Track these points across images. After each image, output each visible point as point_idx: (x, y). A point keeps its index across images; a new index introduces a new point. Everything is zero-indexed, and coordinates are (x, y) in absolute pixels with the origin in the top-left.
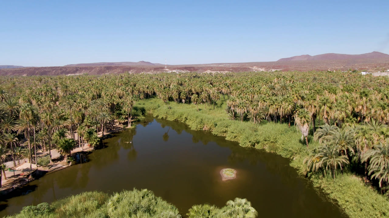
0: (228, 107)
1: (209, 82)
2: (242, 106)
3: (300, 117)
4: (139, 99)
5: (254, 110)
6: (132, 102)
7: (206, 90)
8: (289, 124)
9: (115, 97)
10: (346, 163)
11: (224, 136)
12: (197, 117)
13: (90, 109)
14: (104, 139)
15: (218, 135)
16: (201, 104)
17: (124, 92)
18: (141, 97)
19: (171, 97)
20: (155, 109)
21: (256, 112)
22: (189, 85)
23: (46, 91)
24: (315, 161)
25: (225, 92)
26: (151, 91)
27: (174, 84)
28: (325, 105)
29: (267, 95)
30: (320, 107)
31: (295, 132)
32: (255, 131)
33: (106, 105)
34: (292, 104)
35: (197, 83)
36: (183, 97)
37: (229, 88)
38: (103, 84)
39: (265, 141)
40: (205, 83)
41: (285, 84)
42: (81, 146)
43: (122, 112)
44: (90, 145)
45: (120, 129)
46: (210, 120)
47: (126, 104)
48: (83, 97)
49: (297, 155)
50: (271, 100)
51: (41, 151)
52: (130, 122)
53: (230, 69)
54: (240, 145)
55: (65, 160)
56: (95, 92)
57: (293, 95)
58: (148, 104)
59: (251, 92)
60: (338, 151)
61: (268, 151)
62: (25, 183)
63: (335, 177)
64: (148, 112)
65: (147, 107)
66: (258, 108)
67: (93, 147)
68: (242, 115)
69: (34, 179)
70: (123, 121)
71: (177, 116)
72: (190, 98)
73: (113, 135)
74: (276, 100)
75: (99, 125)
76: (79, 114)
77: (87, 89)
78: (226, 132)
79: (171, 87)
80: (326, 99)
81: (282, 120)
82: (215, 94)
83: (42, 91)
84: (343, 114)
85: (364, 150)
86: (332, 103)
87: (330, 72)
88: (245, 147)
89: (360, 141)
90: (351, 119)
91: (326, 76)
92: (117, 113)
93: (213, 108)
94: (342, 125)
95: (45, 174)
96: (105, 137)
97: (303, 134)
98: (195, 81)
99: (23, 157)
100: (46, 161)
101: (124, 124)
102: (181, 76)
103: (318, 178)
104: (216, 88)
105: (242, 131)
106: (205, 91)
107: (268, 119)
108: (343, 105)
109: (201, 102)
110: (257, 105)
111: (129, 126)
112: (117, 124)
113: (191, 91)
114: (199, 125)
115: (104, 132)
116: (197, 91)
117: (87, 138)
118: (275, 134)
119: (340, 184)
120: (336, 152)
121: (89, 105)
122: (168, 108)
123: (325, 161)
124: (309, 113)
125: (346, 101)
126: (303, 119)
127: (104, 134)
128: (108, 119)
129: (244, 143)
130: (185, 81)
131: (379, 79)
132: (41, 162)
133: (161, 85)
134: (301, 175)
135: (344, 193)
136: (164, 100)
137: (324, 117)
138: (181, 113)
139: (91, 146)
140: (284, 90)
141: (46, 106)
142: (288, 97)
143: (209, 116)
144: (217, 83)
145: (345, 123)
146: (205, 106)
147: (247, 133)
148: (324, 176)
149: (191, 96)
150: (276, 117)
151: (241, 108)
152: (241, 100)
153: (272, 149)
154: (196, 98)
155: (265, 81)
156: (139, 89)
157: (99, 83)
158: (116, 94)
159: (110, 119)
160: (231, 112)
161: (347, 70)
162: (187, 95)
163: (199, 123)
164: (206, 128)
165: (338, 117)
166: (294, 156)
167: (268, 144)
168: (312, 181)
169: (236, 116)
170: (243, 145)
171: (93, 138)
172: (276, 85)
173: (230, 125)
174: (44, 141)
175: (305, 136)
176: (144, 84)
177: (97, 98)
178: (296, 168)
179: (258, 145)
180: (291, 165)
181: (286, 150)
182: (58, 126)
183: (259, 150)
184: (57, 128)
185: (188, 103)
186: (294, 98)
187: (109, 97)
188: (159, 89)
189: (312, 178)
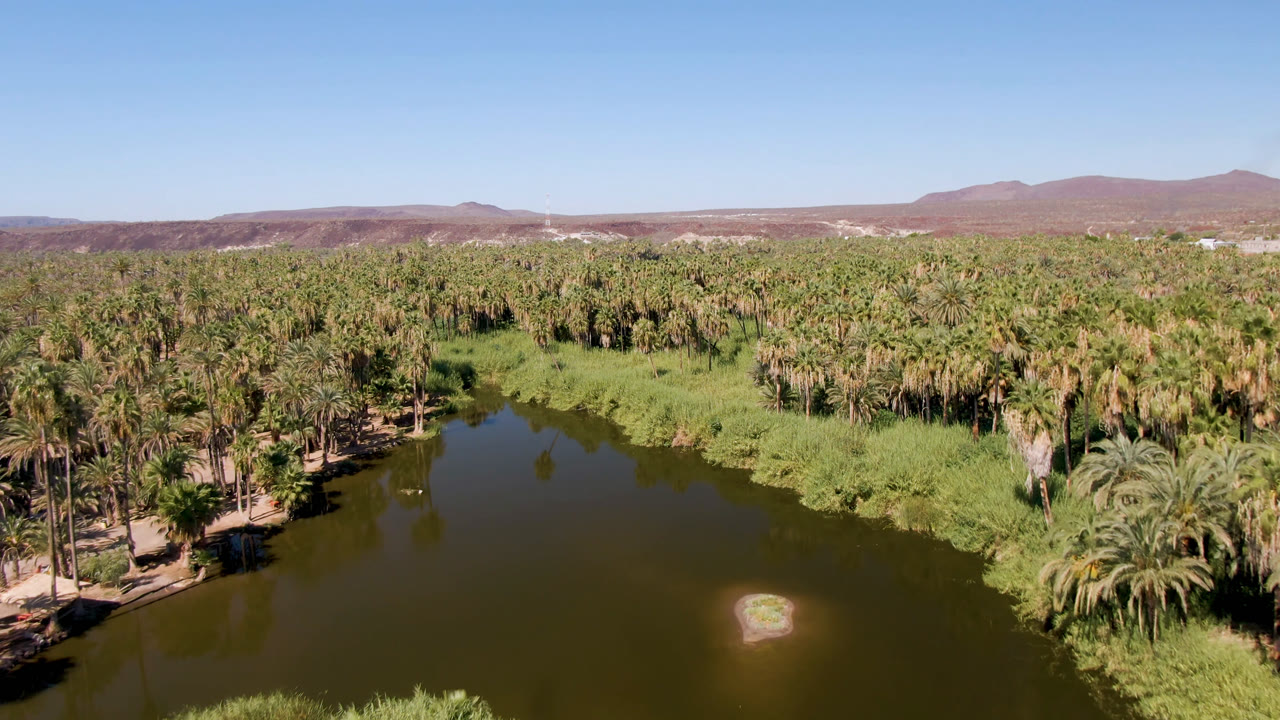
0: (758, 365)
1: (693, 277)
2: (809, 363)
3: (1021, 411)
4: (456, 334)
5: (852, 376)
6: (428, 348)
7: (682, 303)
8: (975, 428)
9: (368, 328)
10: (1204, 586)
11: (746, 467)
12: (652, 399)
13: (279, 373)
14: (329, 479)
15: (724, 466)
16: (667, 350)
17: (402, 313)
18: (461, 327)
19: (562, 327)
20: (508, 368)
21: (857, 382)
22: (624, 287)
23: (136, 309)
24: (1084, 577)
25: (748, 309)
26: (495, 305)
27: (574, 282)
28: (1112, 368)
29: (894, 322)
30: (1096, 375)
31: (995, 456)
32: (856, 453)
33: (334, 358)
34: (987, 356)
35: (653, 278)
36: (603, 328)
37: (761, 298)
38: (336, 280)
39: (891, 489)
40: (677, 277)
41: (955, 285)
42: (244, 506)
43: (394, 380)
44: (275, 502)
45: (385, 443)
46: (696, 412)
47: (407, 354)
48: (262, 327)
49: (1009, 541)
50: (910, 341)
51: (102, 526)
52: (419, 417)
53: (762, 227)
54: (804, 502)
55: (184, 562)
56: (302, 311)
57: (988, 324)
58: (484, 353)
59: (839, 313)
60: (1172, 541)
61: (901, 524)
62: (32, 653)
63: (1160, 636)
64: (484, 378)
65: (480, 362)
66: (866, 370)
67: (286, 510)
68: (807, 393)
69: (64, 635)
70: (395, 412)
71: (584, 393)
72: (629, 330)
73: (359, 463)
74: (929, 342)
75: (309, 431)
76: (234, 394)
77: (277, 300)
78: (751, 453)
79: (564, 291)
80: (1117, 345)
81: (948, 412)
82: (715, 318)
83: (121, 307)
84: (1185, 402)
85: (1273, 541)
86: (1140, 360)
87: (1095, 240)
88: (820, 511)
89: (1257, 508)
90: (1211, 421)
91: (1083, 254)
92: (376, 385)
93: (705, 366)
94: (1179, 440)
95: (109, 614)
96: (331, 470)
97: (1033, 471)
98: (646, 274)
99: (32, 553)
100: (114, 566)
101: (399, 422)
102: (598, 254)
103: (1091, 635)
104: (716, 298)
105: (808, 453)
106: (678, 308)
107: (898, 407)
108: (1184, 366)
109: (665, 345)
110: (861, 359)
111: (418, 432)
112: (377, 423)
113: (630, 305)
114: (658, 429)
115: (329, 454)
116: (652, 307)
117: (266, 476)
118: (926, 464)
119: (1181, 666)
120: (1165, 543)
121: (275, 358)
122: (554, 367)
123: (1122, 578)
124: (1053, 396)
125: (1192, 353)
126: (1033, 415)
127: (330, 461)
128: (343, 407)
129: (815, 497)
130: (612, 273)
131: (1263, 265)
132: (95, 571)
133: (530, 286)
134: (1029, 622)
135: (1197, 702)
136: (539, 340)
137: (1111, 411)
138: (598, 384)
139: (279, 503)
140: (951, 305)
141: (126, 363)
142: (970, 332)
143: (695, 396)
144: (720, 280)
145: (1192, 436)
146: (677, 360)
147: (826, 460)
148: (1114, 628)
149: (633, 324)
150: (928, 403)
151: (803, 369)
152: (806, 342)
153: (916, 520)
154: (649, 333)
155: (884, 272)
156: (454, 298)
157: (322, 278)
158: (374, 319)
159: (351, 405)
160: (771, 382)
161: (1150, 232)
162: (617, 320)
163: (659, 422)
164: (684, 438)
165: (1163, 413)
166: (998, 548)
167: (904, 501)
168: (1070, 647)
169: (785, 397)
170: (814, 501)
171: (286, 477)
172: (923, 288)
173: (766, 430)
174: (112, 489)
175: (1040, 475)
176: (474, 282)
177: (307, 333)
178: (1006, 594)
179: (866, 503)
180: (989, 579)
181: (967, 523)
182: (161, 437)
183: (869, 520)
184: (160, 444)
185: (620, 346)
186: (990, 335)
187: (349, 330)
188: (524, 299)
189: (1070, 634)
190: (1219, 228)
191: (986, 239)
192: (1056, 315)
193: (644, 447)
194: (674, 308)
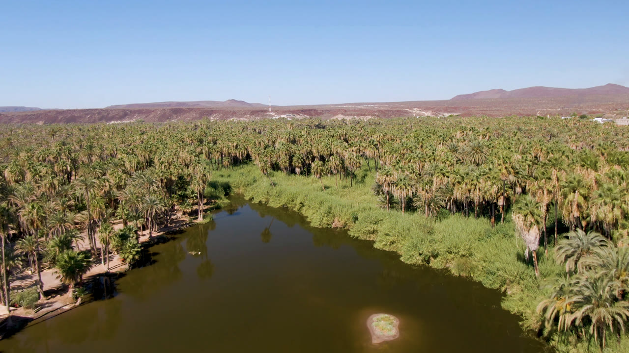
0: (377, 185)
1: (342, 138)
2: (404, 185)
3: (523, 215)
4: (222, 167)
5: (427, 191)
6: (205, 176)
7: (337, 152)
8: (493, 220)
9: (175, 165)
11: (371, 239)
12: (322, 202)
13: (127, 190)
14: (152, 245)
15: (359, 238)
16: (329, 175)
17: (193, 157)
18: (224, 163)
19: (276, 163)
20: (248, 185)
21: (429, 195)
22: (307, 143)
23: (57, 155)
24: (563, 311)
25: (371, 155)
26: (242, 152)
27: (282, 141)
28: (574, 192)
29: (448, 163)
30: (565, 196)
31: (504, 236)
32: (430, 233)
33: (156, 182)
34: (499, 182)
35: (322, 139)
36: (297, 164)
37: (378, 149)
38: (162, 139)
39: (449, 253)
40: (334, 138)
41: (478, 143)
42: (105, 261)
43: (188, 192)
44: (122, 259)
45: (183, 225)
46: (345, 209)
47: (195, 179)
48: (121, 164)
49: (514, 284)
50: (457, 174)
51: (30, 273)
52: (201, 211)
53: (376, 112)
54: (402, 259)
55: (70, 294)
56: (142, 156)
57: (499, 165)
58: (236, 177)
59: (419, 158)
60: (615, 292)
61: (454, 272)
63: (607, 345)
64: (236, 190)
65: (234, 182)
66: (434, 188)
67: (128, 264)
68: (403, 200)
70: (188, 209)
71: (286, 199)
72: (310, 164)
73: (169, 236)
74: (467, 174)
76: (100, 202)
77: (130, 150)
78: (374, 232)
79: (276, 145)
80: (577, 179)
81: (477, 211)
82: (354, 160)
84: (617, 212)
86: (590, 188)
87: (542, 118)
88: (411, 264)
91: (537, 126)
92: (179, 195)
93: (349, 184)
94: (613, 232)
95: (27, 325)
96: (153, 240)
97: (529, 247)
98: (319, 136)
100: (31, 297)
101: (191, 214)
102: (294, 126)
103: (566, 342)
104: (354, 149)
105: (405, 233)
106: (335, 155)
107: (450, 208)
108: (616, 192)
109: (328, 173)
110: (431, 182)
111: (200, 220)
112: (179, 214)
113: (311, 152)
114: (325, 218)
115: (153, 232)
116: (322, 153)
117: (117, 246)
118: (468, 240)
120: (611, 294)
121: (125, 182)
122: (271, 185)
123: (587, 313)
124: (540, 206)
125: (620, 184)
126: (529, 217)
127: (153, 235)
128: (160, 207)
129: (408, 257)
130: (301, 136)
132: (20, 300)
133: (260, 143)
134: (528, 331)
136: (263, 171)
137: (573, 215)
138: (294, 194)
139: (124, 260)
140: (477, 154)
141: (46, 185)
142: (490, 169)
143: (344, 201)
144: (356, 140)
145: (620, 230)
146: (335, 181)
147: (414, 237)
148: (579, 338)
149: (312, 162)
150: (467, 206)
151: (401, 187)
152: (402, 173)
153: (463, 270)
154: (320, 167)
155: (441, 136)
156: (221, 148)
157: (156, 138)
158: (179, 160)
159: (164, 206)
160: (383, 193)
161: (568, 114)
162: (304, 160)
163: (325, 215)
164: (338, 223)
165: (605, 218)
166: (508, 287)
167: (456, 260)
168: (553, 347)
169: (391, 202)
170: (408, 259)
171: (127, 247)
172: (460, 144)
173: (381, 220)
174: (35, 253)
175: (533, 249)
176: (231, 140)
177: (145, 167)
178: (515, 315)
179: (436, 260)
180: (505, 305)
181: (491, 273)
182: (60, 226)
183: (437, 270)
184: (60, 229)
185: (305, 173)
186: (500, 171)
187: (165, 166)
188: (257, 149)
189: (553, 340)
190: (603, 112)
191: (488, 118)
192: (531, 159)
193: (317, 228)
194: (333, 155)
